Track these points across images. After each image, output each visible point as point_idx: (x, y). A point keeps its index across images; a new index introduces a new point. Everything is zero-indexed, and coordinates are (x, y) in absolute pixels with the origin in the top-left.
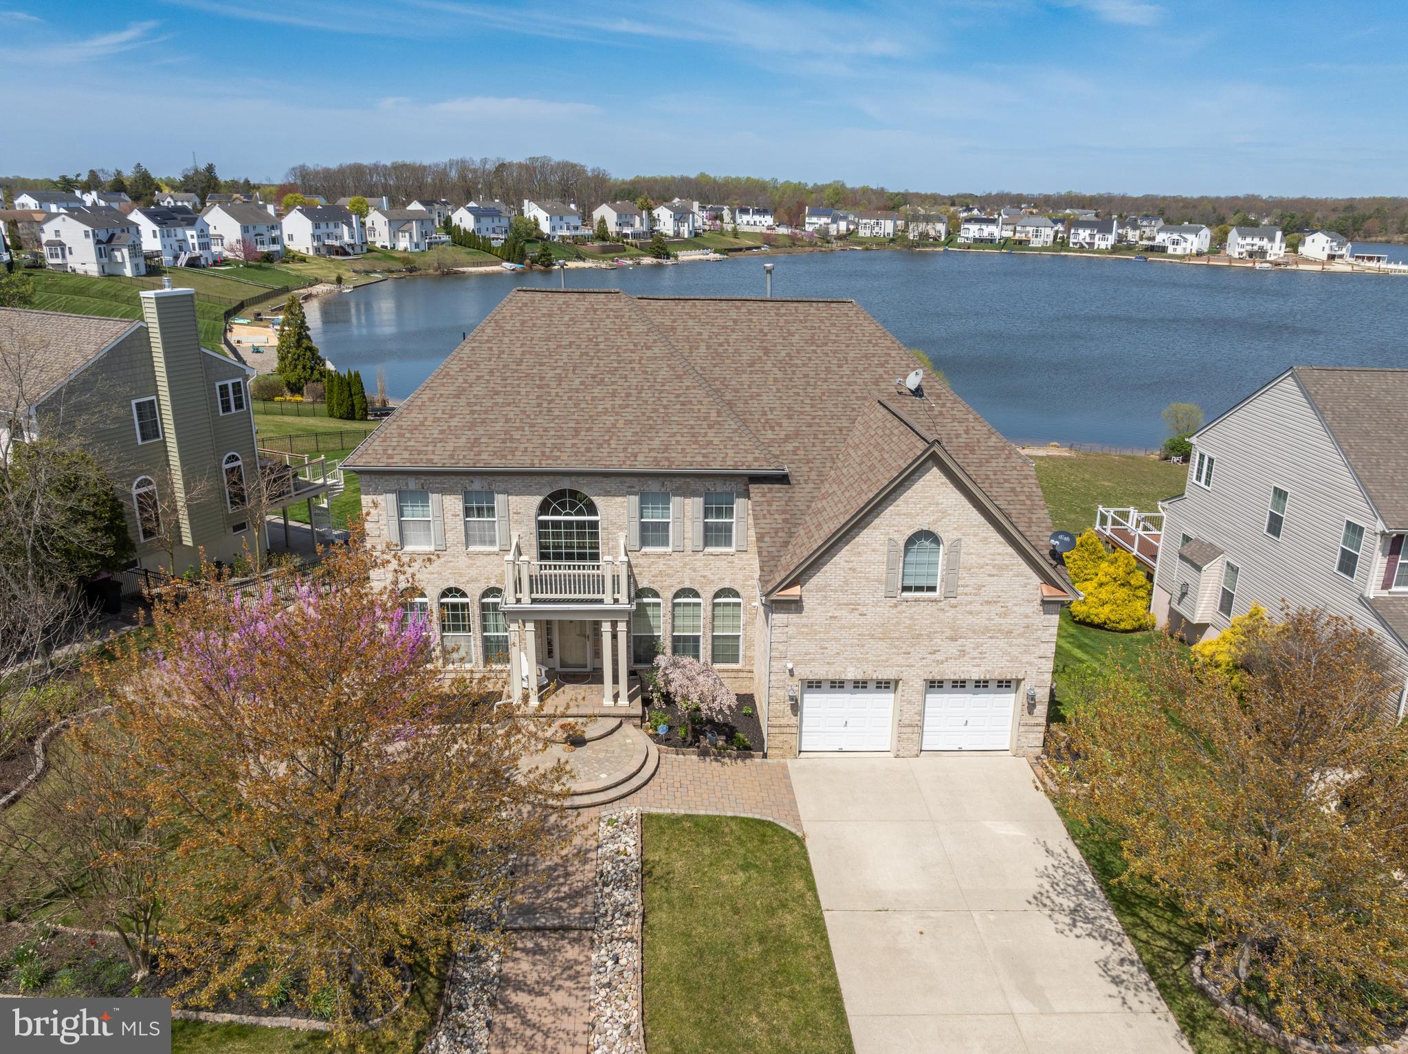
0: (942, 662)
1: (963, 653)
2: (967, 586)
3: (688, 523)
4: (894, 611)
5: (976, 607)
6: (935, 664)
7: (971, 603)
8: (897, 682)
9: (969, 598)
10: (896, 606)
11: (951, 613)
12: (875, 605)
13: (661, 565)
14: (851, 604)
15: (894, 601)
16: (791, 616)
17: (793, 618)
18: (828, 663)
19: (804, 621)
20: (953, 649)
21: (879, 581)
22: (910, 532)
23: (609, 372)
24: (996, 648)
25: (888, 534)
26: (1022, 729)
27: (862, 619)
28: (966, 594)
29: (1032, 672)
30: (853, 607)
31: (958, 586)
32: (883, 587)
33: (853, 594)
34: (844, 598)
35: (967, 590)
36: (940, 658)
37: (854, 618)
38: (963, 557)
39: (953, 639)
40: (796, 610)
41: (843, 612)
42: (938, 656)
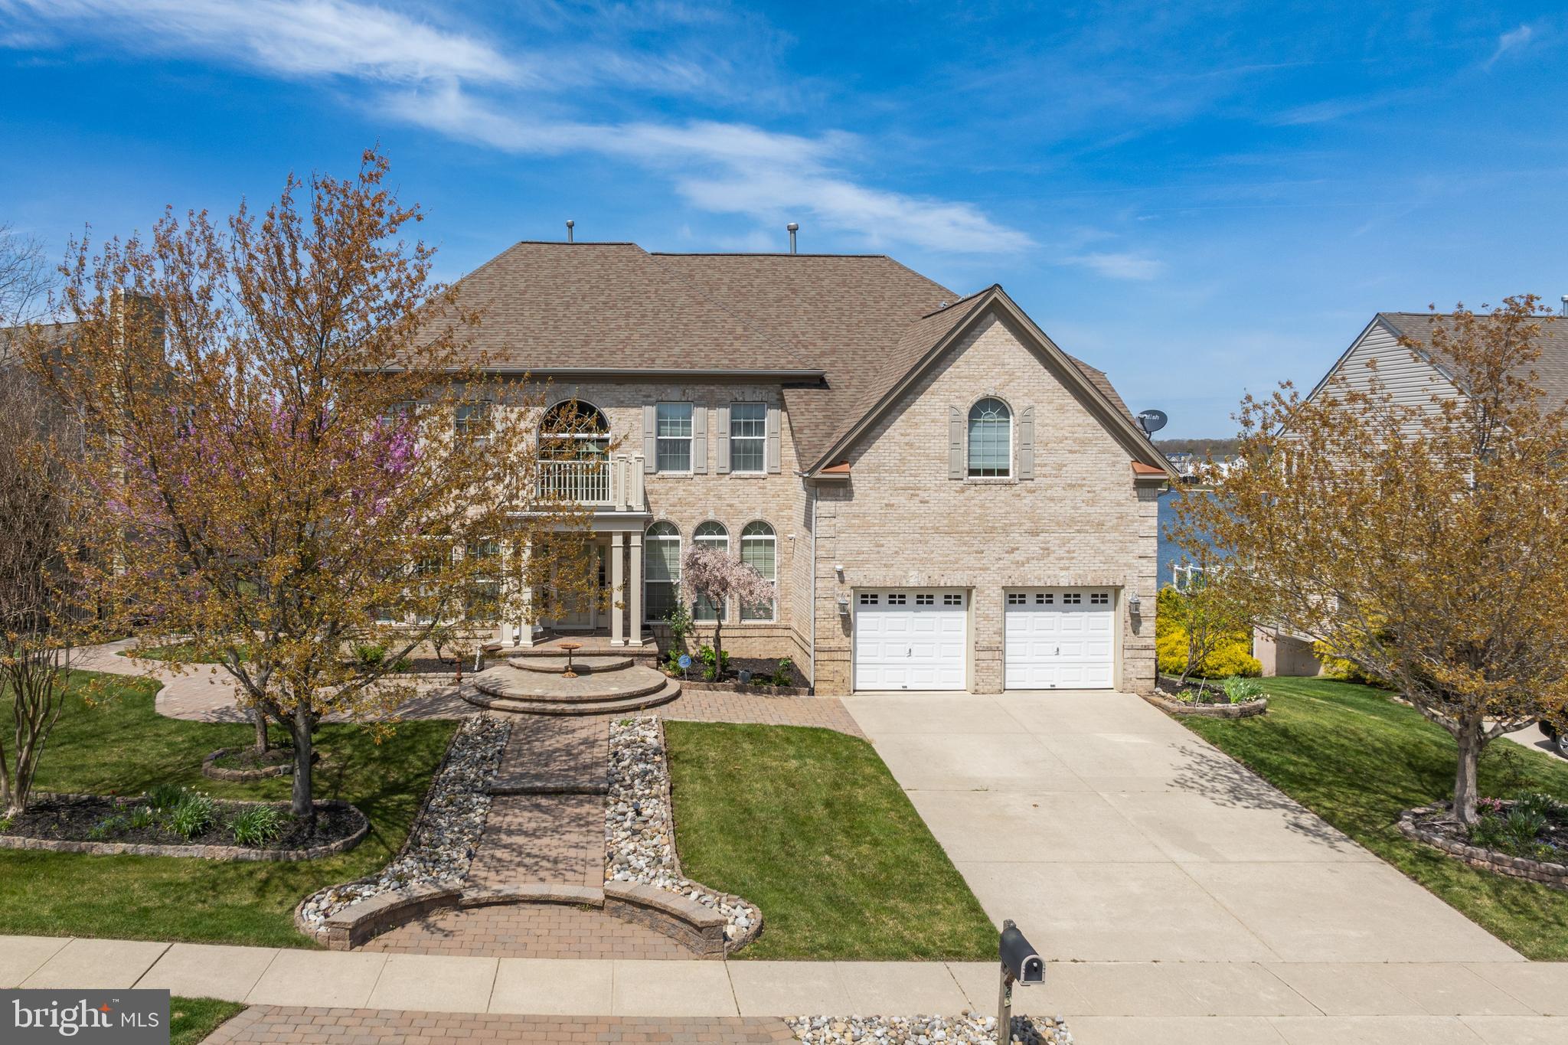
0: (1023, 564)
1: (1047, 551)
2: (1045, 465)
3: (712, 440)
4: (962, 497)
5: (1058, 492)
6: (1013, 566)
7: (1051, 487)
8: (969, 591)
9: (1048, 481)
10: (962, 491)
11: (1028, 500)
12: (939, 488)
13: (680, 491)
14: (910, 488)
15: (960, 484)
16: (839, 504)
17: (841, 506)
18: (885, 565)
19: (855, 509)
20: (1033, 546)
21: (941, 459)
22: (975, 399)
23: (622, 300)
24: (1087, 545)
25: (949, 400)
26: (1128, 654)
27: (924, 508)
28: (1045, 476)
29: (1132, 576)
30: (913, 491)
31: (1035, 465)
32: (947, 467)
33: (911, 475)
34: (901, 481)
35: (1047, 470)
36: (1021, 559)
37: (914, 506)
38: (1038, 430)
39: (1034, 533)
40: (845, 496)
41: (900, 500)
42: (1018, 556)
